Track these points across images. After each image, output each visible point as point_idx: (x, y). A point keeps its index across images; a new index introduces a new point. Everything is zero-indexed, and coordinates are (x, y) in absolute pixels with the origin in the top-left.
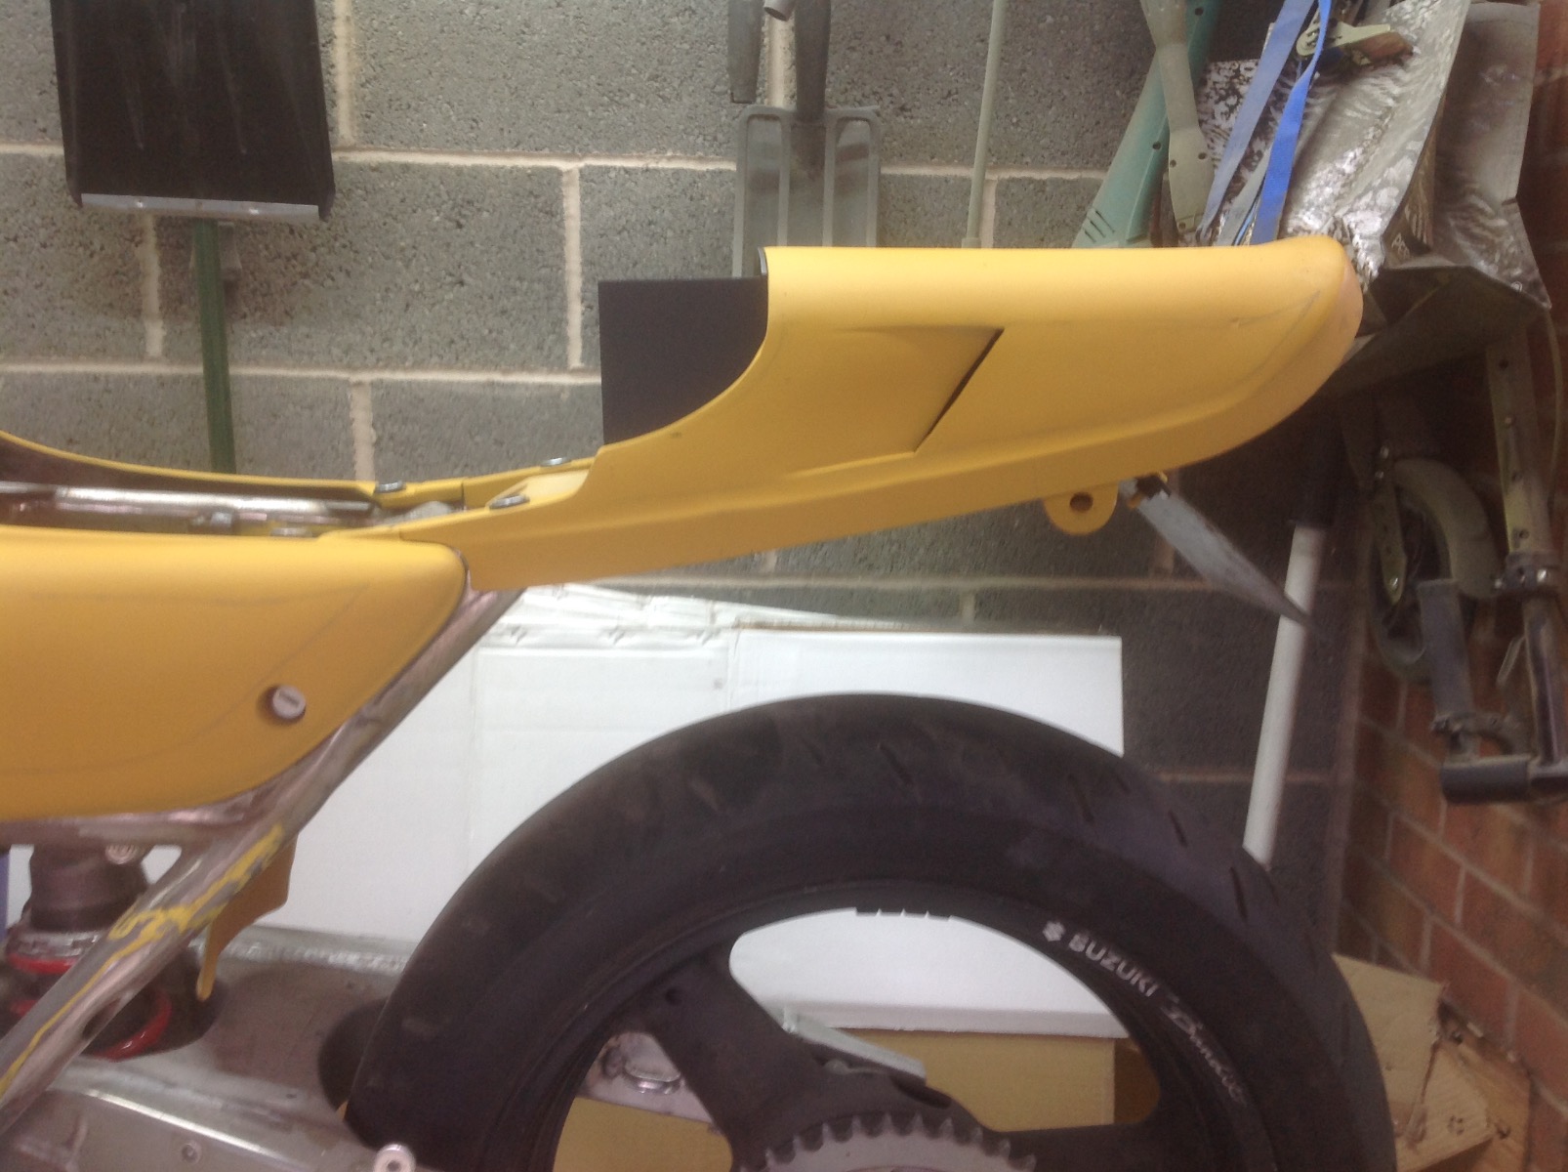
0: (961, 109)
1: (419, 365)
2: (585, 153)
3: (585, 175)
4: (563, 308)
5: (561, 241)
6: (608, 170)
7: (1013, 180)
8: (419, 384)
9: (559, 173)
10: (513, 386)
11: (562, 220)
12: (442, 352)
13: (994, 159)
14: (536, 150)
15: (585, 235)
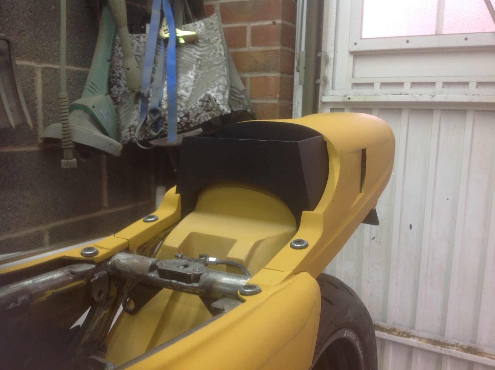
0: (26, 38)
7: (47, 68)
13: (39, 59)
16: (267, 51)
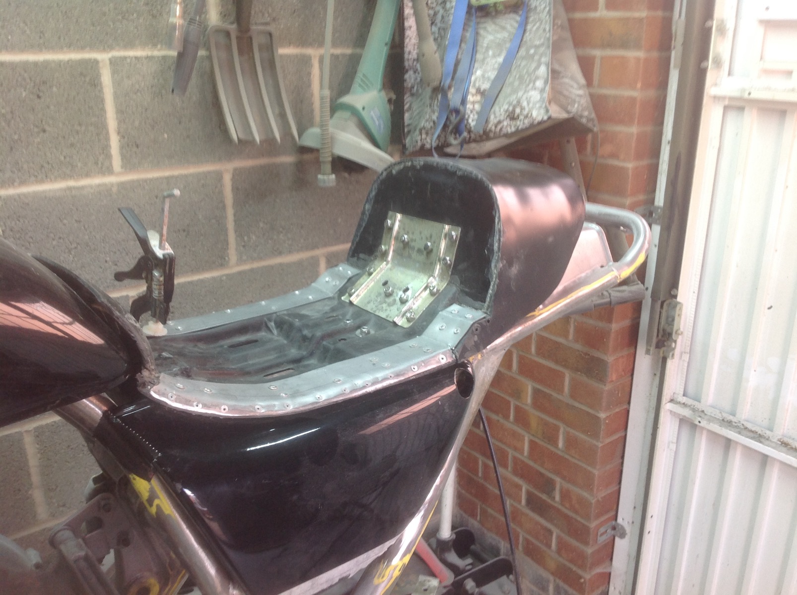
1: (23, 183)
2: (111, 48)
3: (113, 62)
4: (107, 139)
5: (102, 101)
6: (125, 58)
8: (25, 195)
9: (96, 62)
10: (83, 188)
11: (102, 88)
12: (36, 174)
13: (316, 43)
14: (82, 48)
15: (116, 96)
16: (627, 19)
